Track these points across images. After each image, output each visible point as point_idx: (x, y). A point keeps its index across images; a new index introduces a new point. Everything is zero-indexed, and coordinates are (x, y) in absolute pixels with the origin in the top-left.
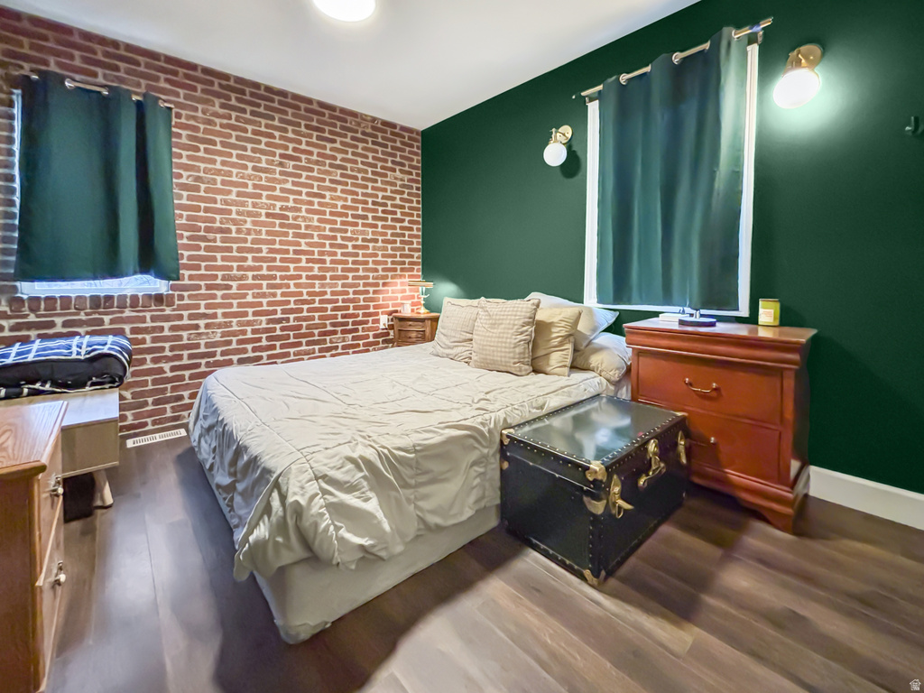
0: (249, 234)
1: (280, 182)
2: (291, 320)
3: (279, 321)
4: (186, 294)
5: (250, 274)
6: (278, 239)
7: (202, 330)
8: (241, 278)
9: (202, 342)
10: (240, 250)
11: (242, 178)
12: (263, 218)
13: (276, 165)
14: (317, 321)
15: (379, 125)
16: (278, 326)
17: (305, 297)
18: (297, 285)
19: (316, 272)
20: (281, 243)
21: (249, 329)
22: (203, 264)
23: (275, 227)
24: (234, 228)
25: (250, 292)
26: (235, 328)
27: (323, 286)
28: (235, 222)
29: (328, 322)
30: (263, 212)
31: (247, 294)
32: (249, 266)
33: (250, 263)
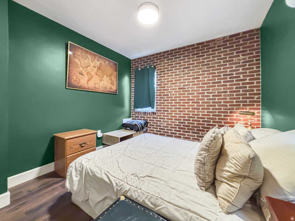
0: (173, 95)
1: (183, 77)
2: (186, 123)
3: (182, 123)
4: (159, 112)
5: (174, 107)
6: (182, 96)
7: (162, 122)
8: (171, 109)
9: (162, 125)
10: (171, 100)
11: (172, 79)
12: (178, 90)
13: (182, 72)
14: (196, 125)
16: (182, 125)
17: (191, 116)
18: (188, 111)
19: (196, 107)
20: (183, 97)
21: (173, 124)
22: (162, 105)
23: (181, 92)
24: (169, 94)
25: (174, 113)
26: (170, 123)
27: (198, 112)
28: (170, 92)
29: (200, 126)
30: (177, 88)
31: (173, 113)
32: (173, 105)
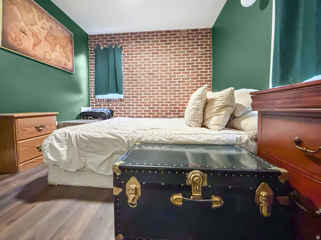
0: (143, 80)
1: (152, 62)
2: (156, 108)
3: (152, 108)
4: (127, 99)
5: (143, 93)
6: (151, 81)
7: (131, 109)
8: (140, 94)
9: (131, 113)
10: (140, 86)
11: (141, 63)
12: (147, 75)
13: (151, 57)
14: (164, 109)
15: (191, 32)
16: (151, 110)
17: (160, 101)
18: (157, 97)
19: (164, 92)
20: (153, 83)
21: (143, 110)
22: (131, 90)
23: (150, 78)
24: (138, 79)
25: (143, 99)
26: (139, 109)
27: (166, 97)
28: (139, 77)
29: (168, 110)
30: (147, 73)
31: (142, 99)
32: (143, 91)
33: (143, 90)
